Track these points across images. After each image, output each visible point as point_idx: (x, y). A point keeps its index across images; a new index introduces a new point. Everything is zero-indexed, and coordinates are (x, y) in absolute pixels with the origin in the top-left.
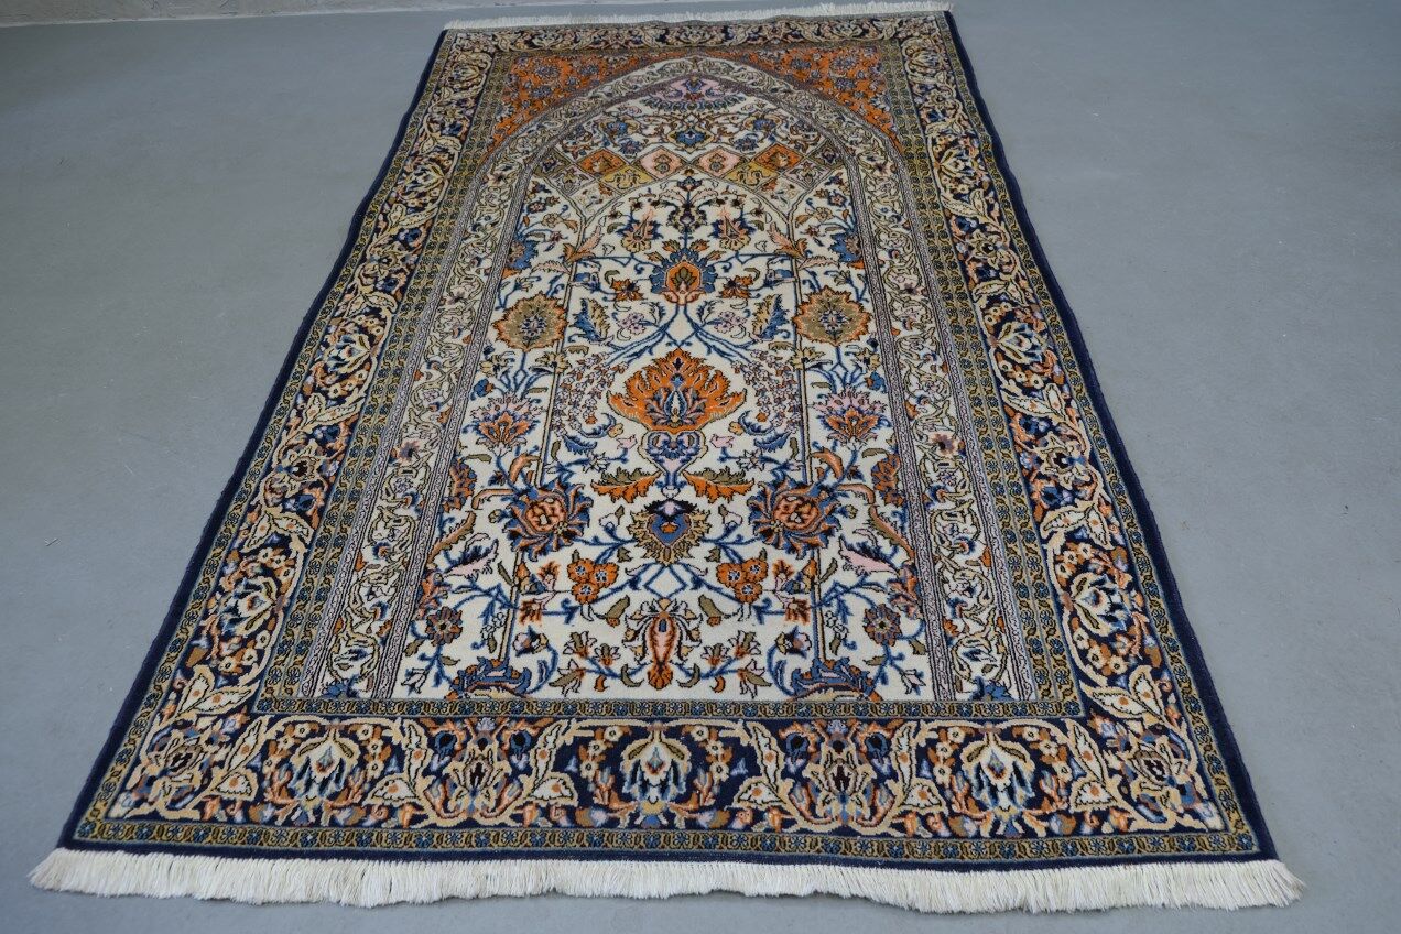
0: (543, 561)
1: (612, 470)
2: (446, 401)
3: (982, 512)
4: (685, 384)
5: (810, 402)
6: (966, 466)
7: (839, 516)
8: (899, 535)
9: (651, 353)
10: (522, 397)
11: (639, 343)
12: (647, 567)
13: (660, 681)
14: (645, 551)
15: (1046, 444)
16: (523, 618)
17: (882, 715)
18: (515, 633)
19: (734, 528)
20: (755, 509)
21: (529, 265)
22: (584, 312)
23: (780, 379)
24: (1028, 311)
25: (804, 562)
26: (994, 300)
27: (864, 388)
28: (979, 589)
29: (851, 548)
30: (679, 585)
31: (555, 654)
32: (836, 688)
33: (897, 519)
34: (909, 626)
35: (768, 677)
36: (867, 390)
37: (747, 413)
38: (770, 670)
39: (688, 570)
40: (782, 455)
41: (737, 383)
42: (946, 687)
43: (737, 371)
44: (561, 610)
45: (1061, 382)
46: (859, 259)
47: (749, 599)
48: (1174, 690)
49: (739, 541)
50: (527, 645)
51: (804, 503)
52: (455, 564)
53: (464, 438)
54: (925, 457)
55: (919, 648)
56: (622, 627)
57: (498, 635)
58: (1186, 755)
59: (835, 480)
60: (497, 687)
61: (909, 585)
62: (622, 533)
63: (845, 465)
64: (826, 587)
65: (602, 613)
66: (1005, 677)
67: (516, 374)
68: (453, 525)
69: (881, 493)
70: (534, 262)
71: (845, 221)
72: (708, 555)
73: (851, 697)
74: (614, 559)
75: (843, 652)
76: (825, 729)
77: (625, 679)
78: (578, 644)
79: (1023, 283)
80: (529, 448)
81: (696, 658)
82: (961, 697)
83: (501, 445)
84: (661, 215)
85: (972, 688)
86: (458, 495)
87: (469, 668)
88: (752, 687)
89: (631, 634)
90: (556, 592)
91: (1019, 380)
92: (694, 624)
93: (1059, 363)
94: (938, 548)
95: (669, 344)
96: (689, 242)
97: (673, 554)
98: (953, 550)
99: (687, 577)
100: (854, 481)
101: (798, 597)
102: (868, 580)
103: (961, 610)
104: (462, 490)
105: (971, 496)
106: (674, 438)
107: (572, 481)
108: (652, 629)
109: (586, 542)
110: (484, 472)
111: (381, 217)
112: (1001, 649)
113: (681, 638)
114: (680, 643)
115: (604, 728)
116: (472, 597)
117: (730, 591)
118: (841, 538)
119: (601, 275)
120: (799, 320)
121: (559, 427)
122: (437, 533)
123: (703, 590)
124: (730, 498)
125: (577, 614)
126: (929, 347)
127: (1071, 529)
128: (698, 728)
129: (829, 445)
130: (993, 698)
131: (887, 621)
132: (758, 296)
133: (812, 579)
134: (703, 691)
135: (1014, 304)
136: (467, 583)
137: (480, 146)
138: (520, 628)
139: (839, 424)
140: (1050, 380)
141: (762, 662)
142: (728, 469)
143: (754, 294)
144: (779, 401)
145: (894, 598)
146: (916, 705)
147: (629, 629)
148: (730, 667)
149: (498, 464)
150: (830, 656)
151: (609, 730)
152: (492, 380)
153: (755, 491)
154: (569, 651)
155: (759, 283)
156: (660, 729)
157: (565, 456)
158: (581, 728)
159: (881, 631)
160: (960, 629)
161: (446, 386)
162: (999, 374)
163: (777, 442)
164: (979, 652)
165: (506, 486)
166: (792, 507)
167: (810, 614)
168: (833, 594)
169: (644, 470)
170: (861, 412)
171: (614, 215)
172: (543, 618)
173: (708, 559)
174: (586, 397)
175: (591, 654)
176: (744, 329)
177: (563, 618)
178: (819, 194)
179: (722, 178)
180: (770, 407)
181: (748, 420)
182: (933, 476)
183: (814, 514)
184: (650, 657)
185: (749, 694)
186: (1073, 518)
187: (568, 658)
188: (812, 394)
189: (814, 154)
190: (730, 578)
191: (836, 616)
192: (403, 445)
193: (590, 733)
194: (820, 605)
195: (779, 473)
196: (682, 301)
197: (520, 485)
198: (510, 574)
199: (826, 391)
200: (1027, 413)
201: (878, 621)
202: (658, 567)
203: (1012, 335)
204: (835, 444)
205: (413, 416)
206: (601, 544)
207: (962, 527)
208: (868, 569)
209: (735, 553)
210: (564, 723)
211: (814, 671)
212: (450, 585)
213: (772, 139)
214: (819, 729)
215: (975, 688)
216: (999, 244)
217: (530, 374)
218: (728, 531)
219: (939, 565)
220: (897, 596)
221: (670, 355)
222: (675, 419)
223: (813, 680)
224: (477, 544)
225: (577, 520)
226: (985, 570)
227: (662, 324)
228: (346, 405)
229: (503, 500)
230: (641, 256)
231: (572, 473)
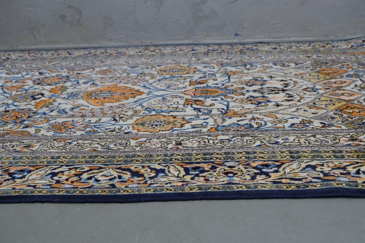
96: (245, 92)
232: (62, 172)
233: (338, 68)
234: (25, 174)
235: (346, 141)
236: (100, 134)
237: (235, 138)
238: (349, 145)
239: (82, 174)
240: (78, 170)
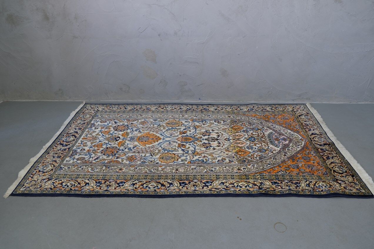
48: (46, 190)
58: (34, 189)
96: (202, 140)
232: (136, 183)
233: (240, 125)
234: (123, 184)
235: (236, 170)
236: (147, 163)
237: (197, 168)
238: (237, 172)
239: (143, 185)
240: (142, 182)
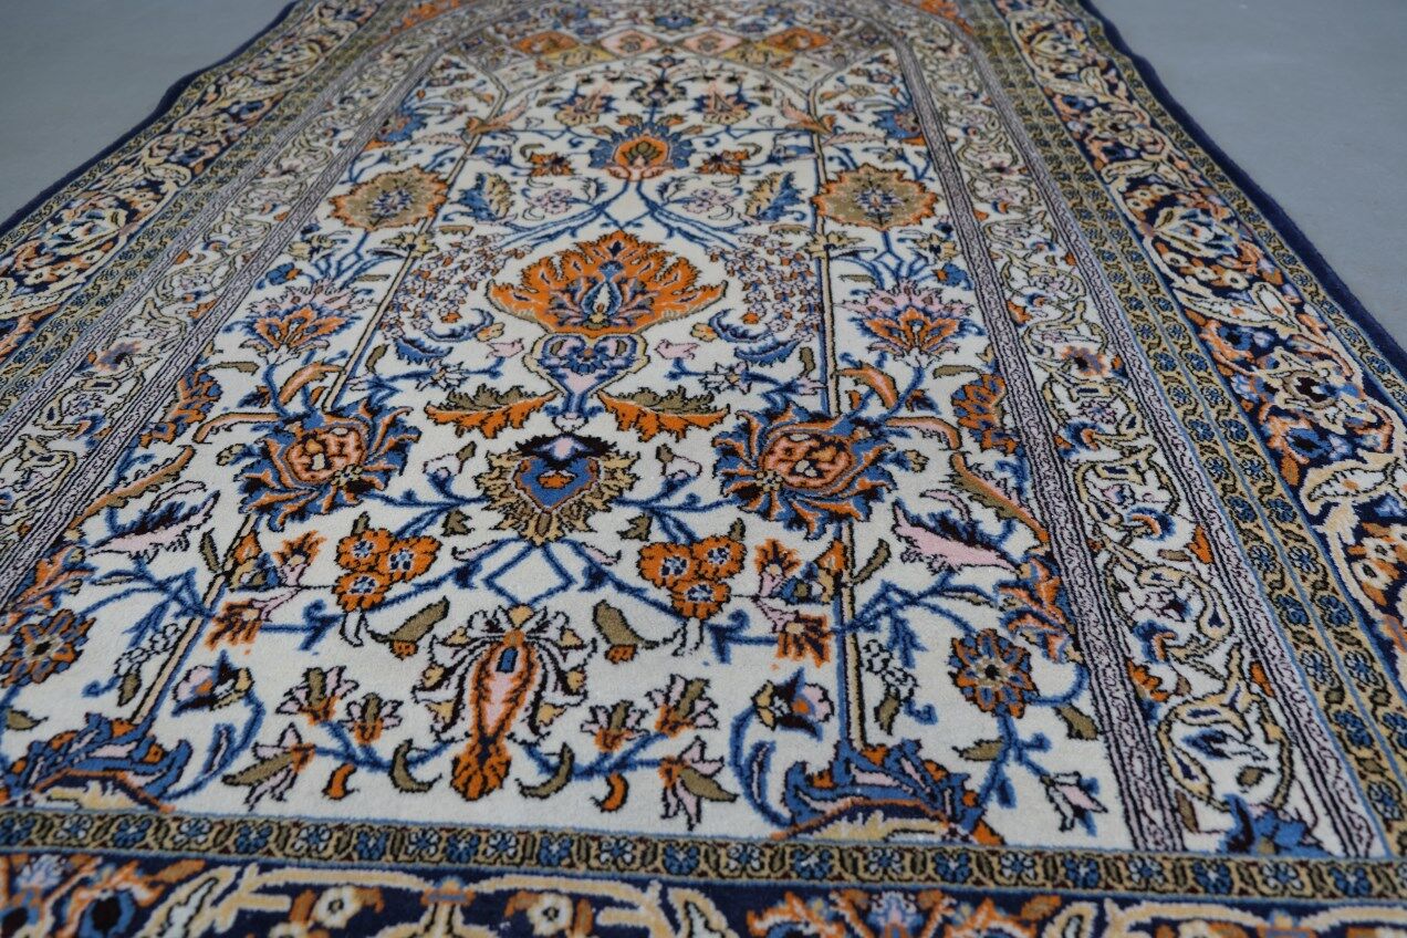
0: (295, 531)
1: (469, 388)
2: (214, 290)
3: (1176, 466)
4: (624, 273)
5: (837, 299)
6: (1130, 392)
7: (892, 468)
8: (1015, 501)
9: (573, 234)
10: (345, 285)
11: (555, 224)
12: (497, 545)
13: (477, 780)
14: (500, 517)
15: (1276, 365)
16: (217, 636)
17: (1006, 883)
18: (188, 665)
19: (683, 482)
20: (727, 453)
21: (410, 137)
22: (478, 187)
23: (787, 270)
24: (1197, 196)
25: (821, 546)
26: (1136, 183)
27: (932, 284)
28: (1195, 605)
29: (916, 522)
30: (557, 581)
31: (259, 711)
32: (891, 811)
33: (1008, 474)
34: (1053, 677)
35: (729, 780)
36: (939, 286)
37: (725, 312)
38: (735, 763)
39: (580, 553)
40: (785, 371)
41: (712, 273)
42: (1157, 816)
43: (713, 258)
44: (300, 621)
45: (1279, 280)
46: (916, 135)
47: (701, 612)
49: (692, 504)
50: (205, 691)
51: (824, 445)
52: (120, 532)
53: (222, 340)
54: (1051, 379)
55: (1079, 724)
56: (420, 660)
57: (149, 671)
59: (884, 411)
60: (103, 781)
61: (1044, 591)
62: (463, 486)
63: (902, 386)
64: (866, 592)
65: (385, 631)
66: (1296, 801)
67: (344, 258)
68: (146, 467)
69: (973, 431)
70: (417, 135)
71: (894, 97)
72: (626, 527)
73: (928, 833)
74: (435, 530)
75: (906, 727)
76: (863, 914)
77: (399, 772)
78: (315, 694)
79: (1183, 164)
80: (332, 353)
81: (570, 732)
82: (1194, 842)
83: (284, 349)
84: (620, 91)
85: (1217, 822)
86: (176, 421)
87: (60, 736)
88: (690, 801)
89: (436, 675)
90: (300, 588)
91: (1203, 277)
92: (575, 658)
93: (1266, 256)
94: (1096, 525)
95: (605, 225)
96: (658, 116)
97: (555, 524)
98: (1129, 531)
99: (575, 566)
100: (919, 413)
101: (806, 610)
102: (956, 581)
103: (1164, 646)
104: (186, 413)
105: (1149, 440)
106: (590, 344)
107: (390, 403)
108: (483, 666)
109: (389, 500)
110: (236, 387)
111: (212, 89)
112: (1274, 733)
113: (543, 686)
114: (538, 696)
115: (319, 890)
116: (127, 593)
117: (662, 596)
118: (897, 504)
119: (516, 149)
120: (822, 200)
121: (391, 326)
122: (111, 478)
123: (607, 592)
124: (681, 434)
125: (332, 634)
126: (1038, 234)
127: (1364, 499)
128: (548, 901)
129: (872, 358)
130: (1278, 849)
131: (1002, 665)
132: (757, 172)
133: (837, 577)
134: (574, 808)
135: (1170, 186)
136: (129, 566)
137: (383, 28)
138: (203, 656)
139: (890, 330)
140: (1259, 277)
141: (719, 744)
142: (682, 390)
143: (750, 170)
144: (783, 297)
145: (1014, 618)
146: (1089, 859)
147: (433, 663)
148: (644, 755)
149: (267, 376)
150: (875, 735)
151: (330, 895)
152: (300, 265)
153: (730, 424)
154: (291, 706)
155: (761, 157)
156: (452, 899)
157: (389, 366)
158: (266, 890)
159: (990, 685)
160: (1169, 683)
161: (222, 270)
162: (1165, 270)
163: (779, 352)
164: (1223, 738)
165: (269, 409)
166: (800, 451)
167: (832, 645)
168: (881, 607)
169: (528, 389)
170: (927, 314)
171: (551, 90)
172: (260, 637)
173: (624, 535)
174: (449, 288)
175: (339, 711)
176: (730, 209)
177: (301, 637)
178: (856, 72)
179: (716, 56)
180: (766, 304)
181: (725, 321)
182: (1072, 409)
183: (842, 462)
184: (467, 722)
185: (682, 819)
186: (1363, 481)
187: (284, 721)
188: (841, 290)
189: (847, 37)
190: (666, 571)
191: (889, 650)
192: (113, 348)
193: (281, 903)
194: (853, 627)
195: (778, 398)
196: (636, 175)
197: (297, 406)
198: (221, 551)
199: (867, 286)
200: (1229, 321)
201: (983, 663)
202: (522, 545)
203: (1176, 223)
204: (883, 357)
205: (150, 307)
206: (418, 504)
207: (1139, 491)
208: (954, 561)
209: (680, 526)
210: (226, 875)
211: (839, 769)
212: (92, 570)
213: (789, 23)
214: (849, 915)
215: (1228, 822)
216: (1133, 123)
217: (367, 257)
218: (671, 487)
219: (1103, 558)
220: (1021, 614)
221: (605, 238)
222: (597, 318)
223: (835, 792)
224: (177, 499)
225: (383, 464)
226: (1203, 569)
227: (599, 201)
228: (47, 293)
229: (255, 429)
230: (582, 130)
231: (394, 391)
